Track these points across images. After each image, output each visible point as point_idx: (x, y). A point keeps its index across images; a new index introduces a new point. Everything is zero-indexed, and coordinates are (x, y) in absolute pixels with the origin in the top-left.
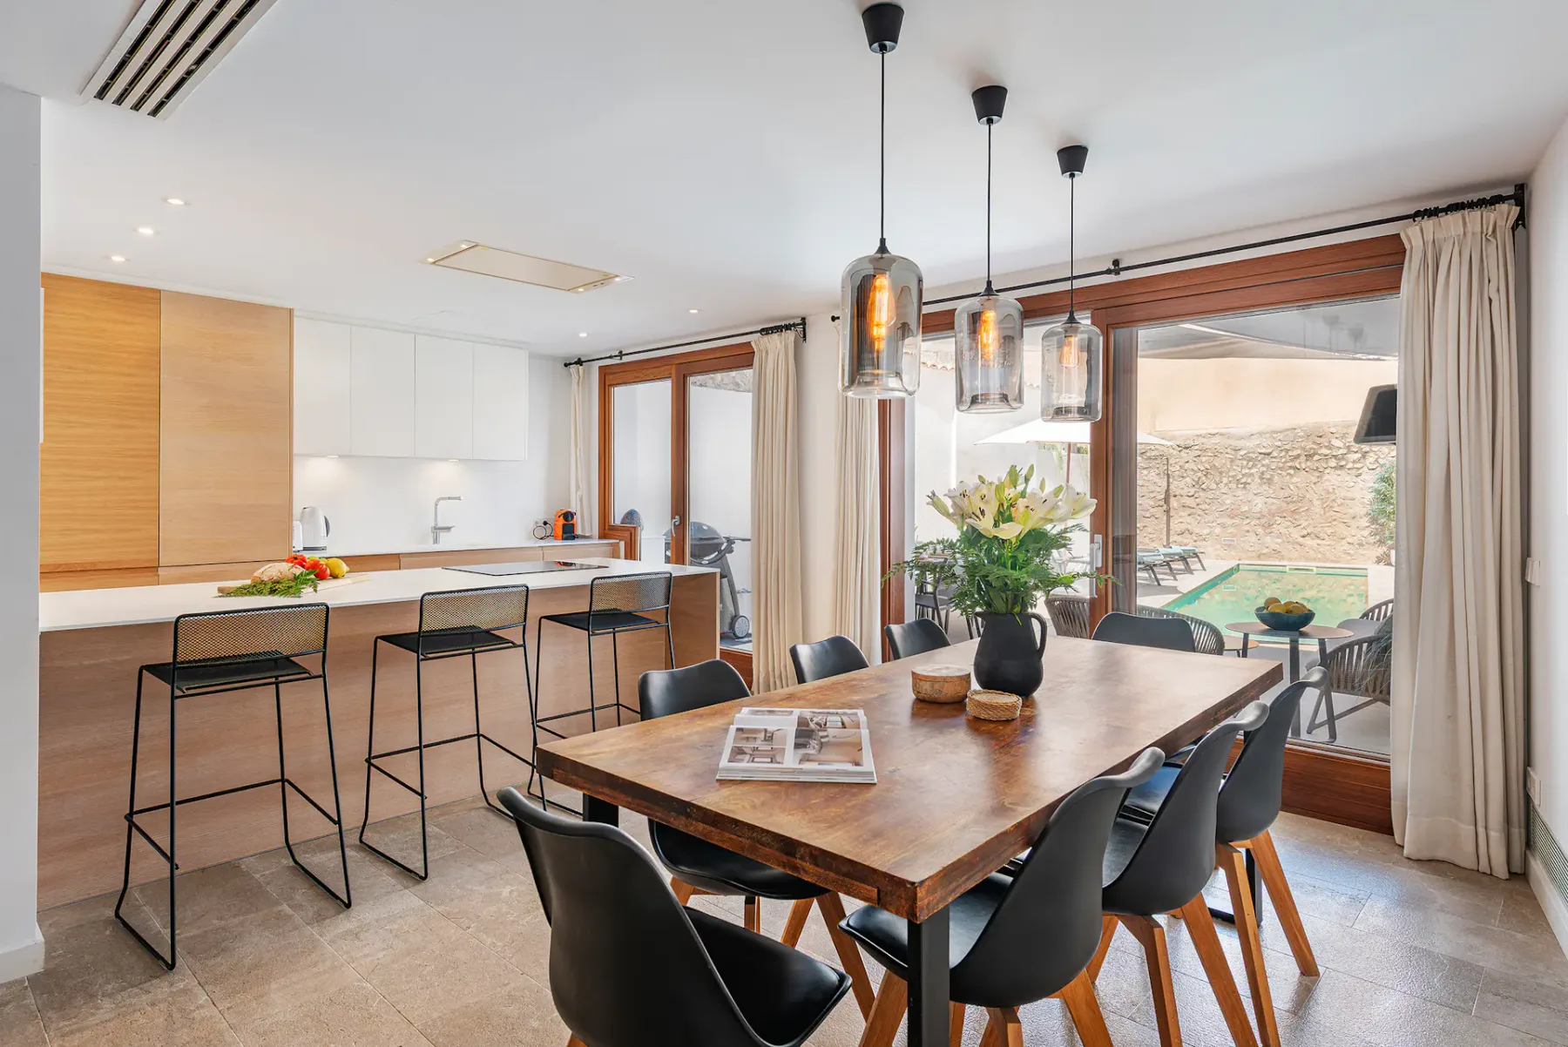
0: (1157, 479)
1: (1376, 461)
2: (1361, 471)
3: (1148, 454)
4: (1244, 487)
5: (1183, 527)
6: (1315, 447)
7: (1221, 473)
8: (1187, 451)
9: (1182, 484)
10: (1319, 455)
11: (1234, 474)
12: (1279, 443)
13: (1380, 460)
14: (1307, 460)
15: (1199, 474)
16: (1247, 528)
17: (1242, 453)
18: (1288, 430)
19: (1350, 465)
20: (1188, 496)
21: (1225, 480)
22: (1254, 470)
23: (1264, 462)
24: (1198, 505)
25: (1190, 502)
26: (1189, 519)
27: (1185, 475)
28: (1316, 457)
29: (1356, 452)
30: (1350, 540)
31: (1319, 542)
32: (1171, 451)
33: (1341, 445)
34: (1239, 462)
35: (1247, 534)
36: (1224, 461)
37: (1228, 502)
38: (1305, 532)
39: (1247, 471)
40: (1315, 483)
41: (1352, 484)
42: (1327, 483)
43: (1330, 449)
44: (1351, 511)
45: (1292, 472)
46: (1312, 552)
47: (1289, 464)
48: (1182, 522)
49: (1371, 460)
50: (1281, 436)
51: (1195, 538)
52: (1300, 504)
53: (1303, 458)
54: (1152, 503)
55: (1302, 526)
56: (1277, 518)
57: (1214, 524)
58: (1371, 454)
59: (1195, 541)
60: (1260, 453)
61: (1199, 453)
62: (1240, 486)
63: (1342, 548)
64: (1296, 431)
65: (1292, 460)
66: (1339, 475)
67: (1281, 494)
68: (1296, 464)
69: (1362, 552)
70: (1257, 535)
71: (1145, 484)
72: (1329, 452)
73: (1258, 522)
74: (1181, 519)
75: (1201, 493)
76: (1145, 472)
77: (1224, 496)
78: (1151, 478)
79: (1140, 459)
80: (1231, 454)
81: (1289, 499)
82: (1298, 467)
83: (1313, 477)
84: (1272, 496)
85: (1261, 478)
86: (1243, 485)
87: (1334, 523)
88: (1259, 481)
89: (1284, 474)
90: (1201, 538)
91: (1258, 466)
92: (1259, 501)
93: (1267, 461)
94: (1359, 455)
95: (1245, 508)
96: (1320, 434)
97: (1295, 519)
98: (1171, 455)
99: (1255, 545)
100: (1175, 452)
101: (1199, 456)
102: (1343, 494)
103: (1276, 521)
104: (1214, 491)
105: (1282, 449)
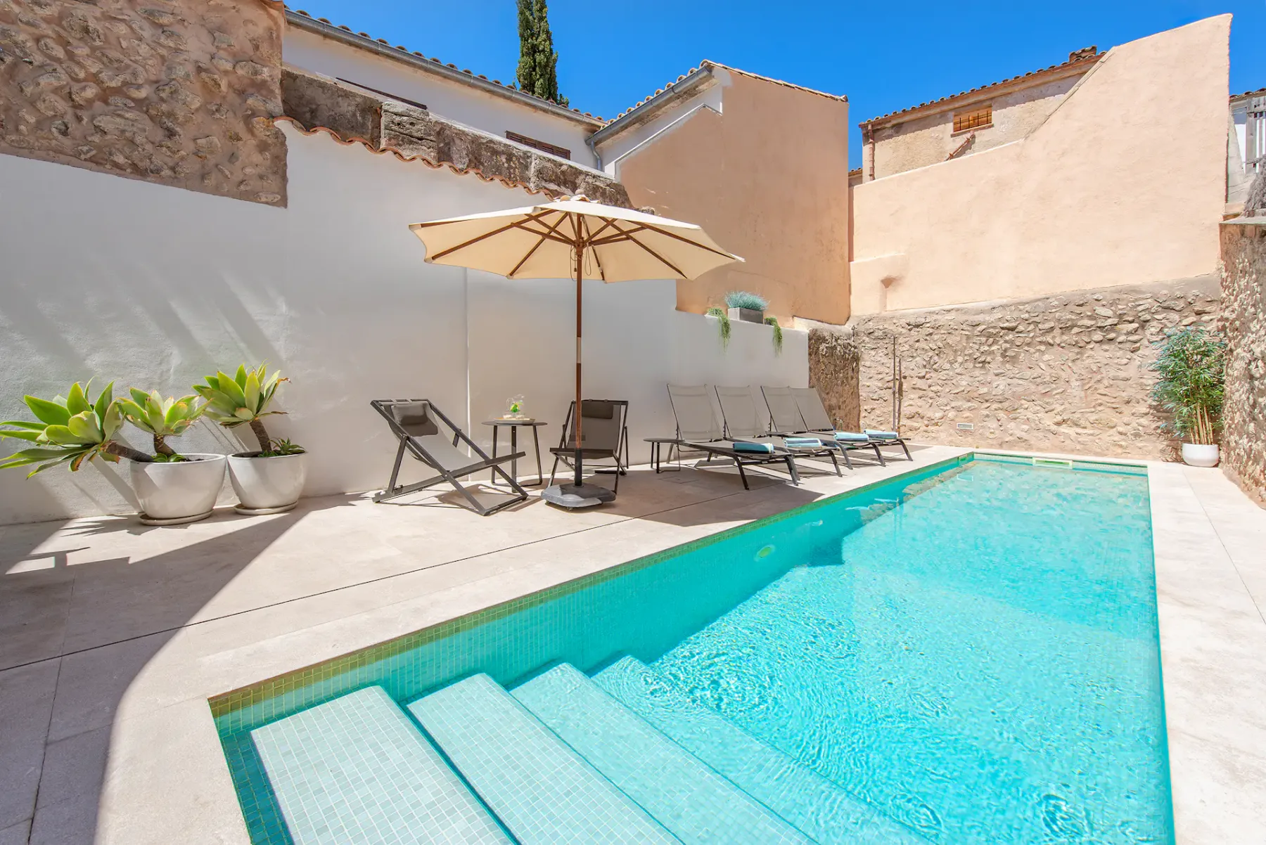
0: (885, 360)
1: (1161, 330)
2: (1138, 345)
3: (876, 334)
4: (983, 367)
5: (913, 410)
6: (1074, 317)
7: (956, 351)
8: (918, 329)
9: (912, 365)
10: (1079, 327)
11: (971, 352)
12: (1026, 316)
13: (1166, 330)
14: (1063, 334)
15: (931, 354)
16: (986, 412)
17: (981, 328)
18: (1038, 300)
19: (1122, 338)
20: (919, 378)
21: (960, 359)
22: (994, 348)
23: (1007, 338)
24: (930, 386)
25: (921, 383)
26: (920, 402)
27: (915, 355)
28: (1075, 330)
29: (1132, 322)
30: (1121, 429)
31: (1080, 430)
32: (901, 330)
33: (1110, 313)
34: (976, 339)
35: (986, 419)
36: (958, 339)
37: (964, 383)
38: (1059, 418)
39: (986, 348)
40: (1073, 361)
41: (1125, 361)
42: (1090, 361)
43: (1095, 319)
44: (1124, 394)
45: (1043, 348)
46: (1068, 442)
47: (1038, 339)
48: (911, 405)
49: (1154, 330)
50: (1028, 307)
51: (926, 422)
52: (1054, 386)
53: (1057, 332)
54: (880, 384)
55: (1055, 412)
56: (1023, 402)
57: (948, 408)
58: (1154, 323)
59: (927, 426)
60: (1002, 328)
61: (931, 331)
62: (977, 365)
63: (1112, 438)
64: (1050, 300)
65: (1043, 335)
66: (1107, 351)
67: (1028, 373)
68: (1049, 339)
69: (1140, 445)
70: (999, 420)
71: (873, 365)
72: (1093, 322)
73: (999, 405)
74: (911, 402)
75: (934, 375)
76: (873, 353)
77: (959, 377)
78: (879, 359)
79: (867, 339)
80: (968, 330)
81: (1039, 380)
82: (1051, 341)
83: (1071, 353)
84: (1017, 376)
85: (1004, 356)
86: (981, 365)
87: (1100, 408)
88: (1001, 360)
89: (1032, 350)
90: (933, 422)
91: (1000, 343)
92: (1002, 383)
93: (1010, 336)
94: (1135, 325)
95: (984, 390)
96: (1081, 302)
97: (1047, 403)
98: (901, 334)
99: (997, 432)
100: (904, 331)
101: (931, 334)
102: (1112, 373)
103: (1022, 405)
104: (947, 372)
105: (1030, 321)
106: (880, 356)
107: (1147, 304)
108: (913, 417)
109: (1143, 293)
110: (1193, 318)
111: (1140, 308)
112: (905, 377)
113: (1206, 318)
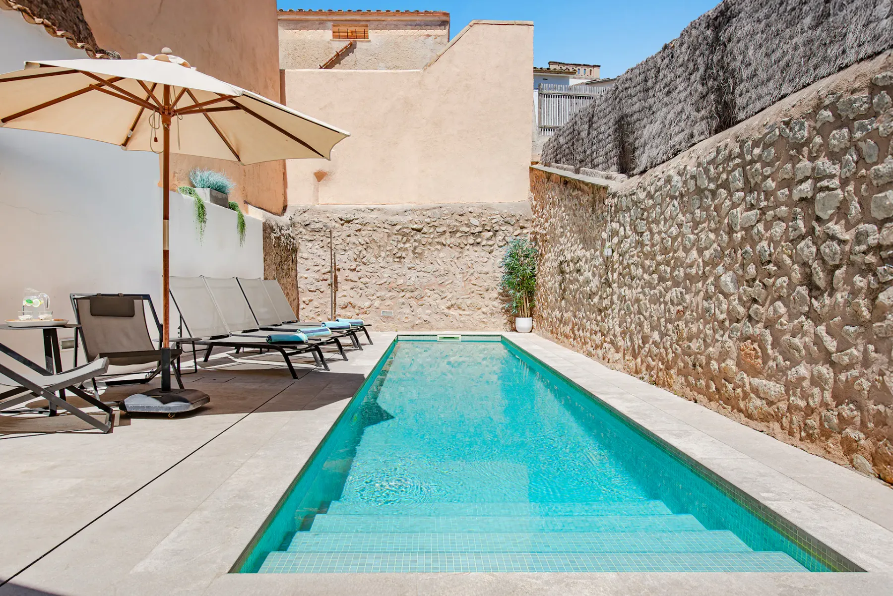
0: (321, 252)
1: (504, 239)
2: (492, 248)
3: (312, 226)
4: (400, 262)
5: (346, 300)
6: (457, 224)
7: (379, 247)
8: (349, 225)
9: (344, 258)
10: (461, 232)
11: (391, 248)
12: (428, 220)
13: (506, 238)
14: (451, 237)
15: (360, 248)
16: (402, 300)
17: (398, 227)
18: (435, 208)
19: (484, 243)
20: (351, 270)
21: (383, 254)
22: (408, 245)
23: (416, 238)
24: (359, 279)
25: (353, 276)
26: (352, 293)
27: (347, 248)
28: (459, 234)
29: (489, 231)
30: (484, 310)
31: (461, 312)
32: (334, 224)
33: (477, 223)
34: (394, 237)
35: (403, 306)
36: (382, 236)
37: (386, 275)
38: (449, 303)
40: (458, 258)
41: (486, 260)
42: (467, 258)
43: (469, 226)
45: (439, 247)
46: (455, 321)
47: (437, 240)
48: (345, 296)
49: (501, 238)
50: (429, 213)
51: (357, 311)
52: (446, 278)
53: (448, 234)
54: (316, 276)
55: (447, 298)
56: (427, 291)
57: (375, 297)
58: (501, 233)
59: (358, 315)
60: (413, 229)
61: (360, 227)
62: (396, 260)
63: (479, 317)
64: (443, 209)
65: (439, 236)
66: (476, 251)
67: (431, 268)
68: (442, 240)
69: (493, 320)
70: (411, 307)
71: (310, 256)
72: (468, 229)
73: (412, 294)
74: (345, 293)
75: (362, 267)
76: (310, 245)
77: (383, 270)
78: (316, 251)
79: (304, 231)
80: (389, 229)
81: (437, 273)
82: (444, 242)
83: (455, 252)
84: (423, 270)
85: (414, 253)
86: (398, 260)
87: (473, 295)
88: (412, 255)
89: (432, 249)
90: (363, 310)
91: (411, 242)
92: (413, 274)
93: (418, 236)
94: (491, 234)
95: (401, 281)
96: (462, 213)
97: (442, 292)
98: (334, 228)
99: (409, 316)
100: (337, 225)
101: (360, 230)
102: (480, 269)
103: (426, 293)
104: (373, 265)
105: (431, 225)
106: (315, 247)
107: (498, 218)
108: (346, 307)
109: (495, 210)
110: (519, 231)
111: (494, 221)
112: (339, 270)
113: (525, 231)
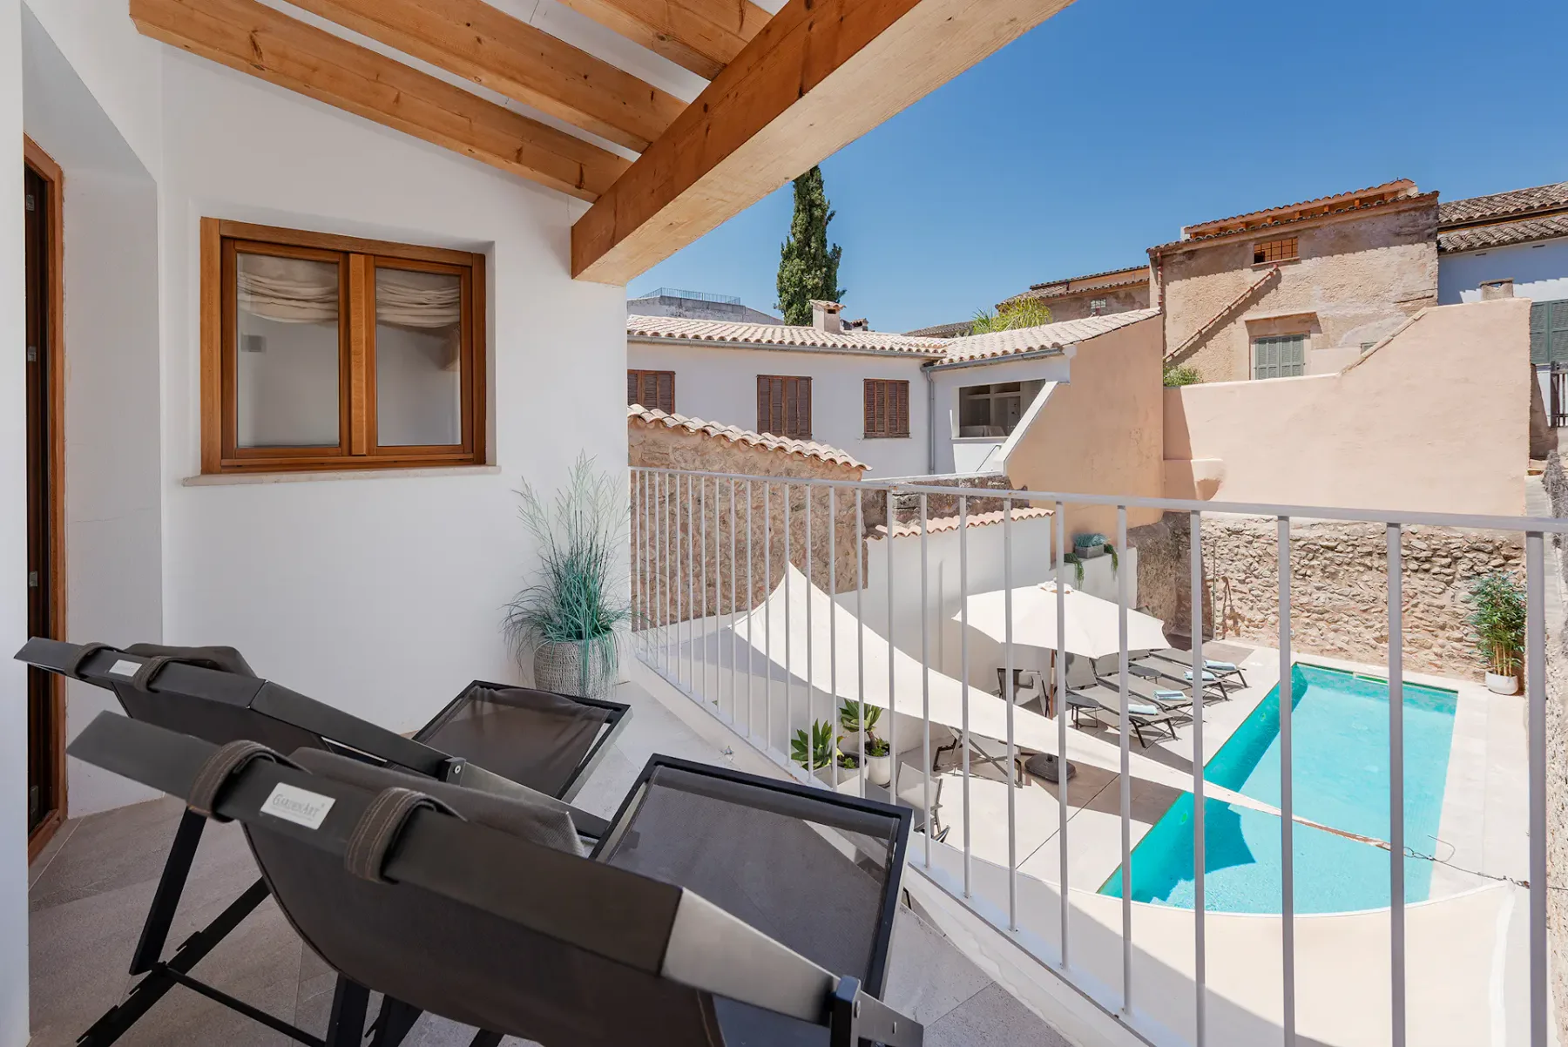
1: (1472, 567)
2: (1448, 577)
4: (1304, 579)
5: (1233, 610)
7: (1276, 561)
8: (1238, 536)
9: (1229, 568)
11: (1292, 564)
12: (1346, 538)
13: (1476, 568)
14: (1382, 559)
15: (1251, 560)
16: (1307, 620)
17: (1301, 543)
19: (1436, 570)
20: (1240, 581)
22: (1314, 562)
23: (1326, 556)
24: (1250, 591)
25: (1240, 587)
26: (1240, 604)
27: (1234, 559)
29: (1442, 557)
30: (1437, 650)
32: (1218, 533)
33: (1424, 546)
34: (1295, 553)
35: (1308, 627)
38: (1378, 634)
39: (1307, 562)
41: (1439, 590)
42: (1404, 585)
43: (1414, 550)
44: (1438, 620)
45: (1362, 569)
47: (1358, 561)
48: (1231, 606)
49: (1465, 566)
50: (1348, 530)
51: (1249, 626)
52: (1373, 604)
53: (1375, 556)
55: (1375, 628)
57: (1269, 612)
58: (1466, 560)
60: (1322, 547)
61: (1251, 538)
62: (1297, 577)
63: (1428, 657)
64: (1367, 526)
65: (1362, 557)
66: (1423, 580)
68: (1367, 561)
70: (1319, 629)
72: (1408, 552)
73: (1322, 616)
74: (1231, 603)
75: (1254, 579)
81: (1358, 598)
82: (1369, 564)
84: (1337, 591)
85: (1324, 571)
86: (1300, 576)
87: (1417, 629)
88: (1321, 574)
89: (1351, 570)
90: (1255, 626)
91: (1317, 559)
92: (1323, 596)
93: (1330, 554)
94: (1449, 560)
95: (1304, 599)
97: (1367, 620)
98: (1220, 537)
99: (1317, 639)
100: (1223, 535)
101: (1251, 542)
102: (1428, 599)
103: (1342, 618)
104: (1267, 579)
105: (1349, 543)
107: (1460, 543)
108: (1234, 619)
109: (1456, 532)
110: (1499, 561)
111: (1452, 546)
112: (1225, 579)
113: (1511, 562)
